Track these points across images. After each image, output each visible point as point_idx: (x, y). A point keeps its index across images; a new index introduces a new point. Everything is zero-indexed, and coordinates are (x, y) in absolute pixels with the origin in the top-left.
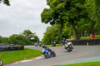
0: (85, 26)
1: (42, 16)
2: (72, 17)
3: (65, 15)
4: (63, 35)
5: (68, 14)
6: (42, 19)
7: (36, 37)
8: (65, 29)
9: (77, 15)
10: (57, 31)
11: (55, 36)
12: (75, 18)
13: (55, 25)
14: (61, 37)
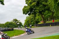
0: (48, 15)
1: (23, 10)
2: (41, 10)
3: (36, 9)
4: (36, 21)
6: (23, 12)
7: (20, 23)
9: (43, 9)
10: (32, 19)
11: (31, 22)
12: (43, 11)
13: (31, 15)
14: (35, 22)
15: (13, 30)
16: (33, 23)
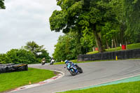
0: (112, 33)
1: (51, 21)
2: (93, 21)
3: (82, 19)
4: (82, 48)
5: (87, 17)
6: (52, 26)
7: (44, 52)
8: (84, 39)
9: (100, 18)
10: (73, 42)
11: (70, 49)
13: (70, 33)
14: (79, 49)
15: (25, 69)
16: (76, 52)
